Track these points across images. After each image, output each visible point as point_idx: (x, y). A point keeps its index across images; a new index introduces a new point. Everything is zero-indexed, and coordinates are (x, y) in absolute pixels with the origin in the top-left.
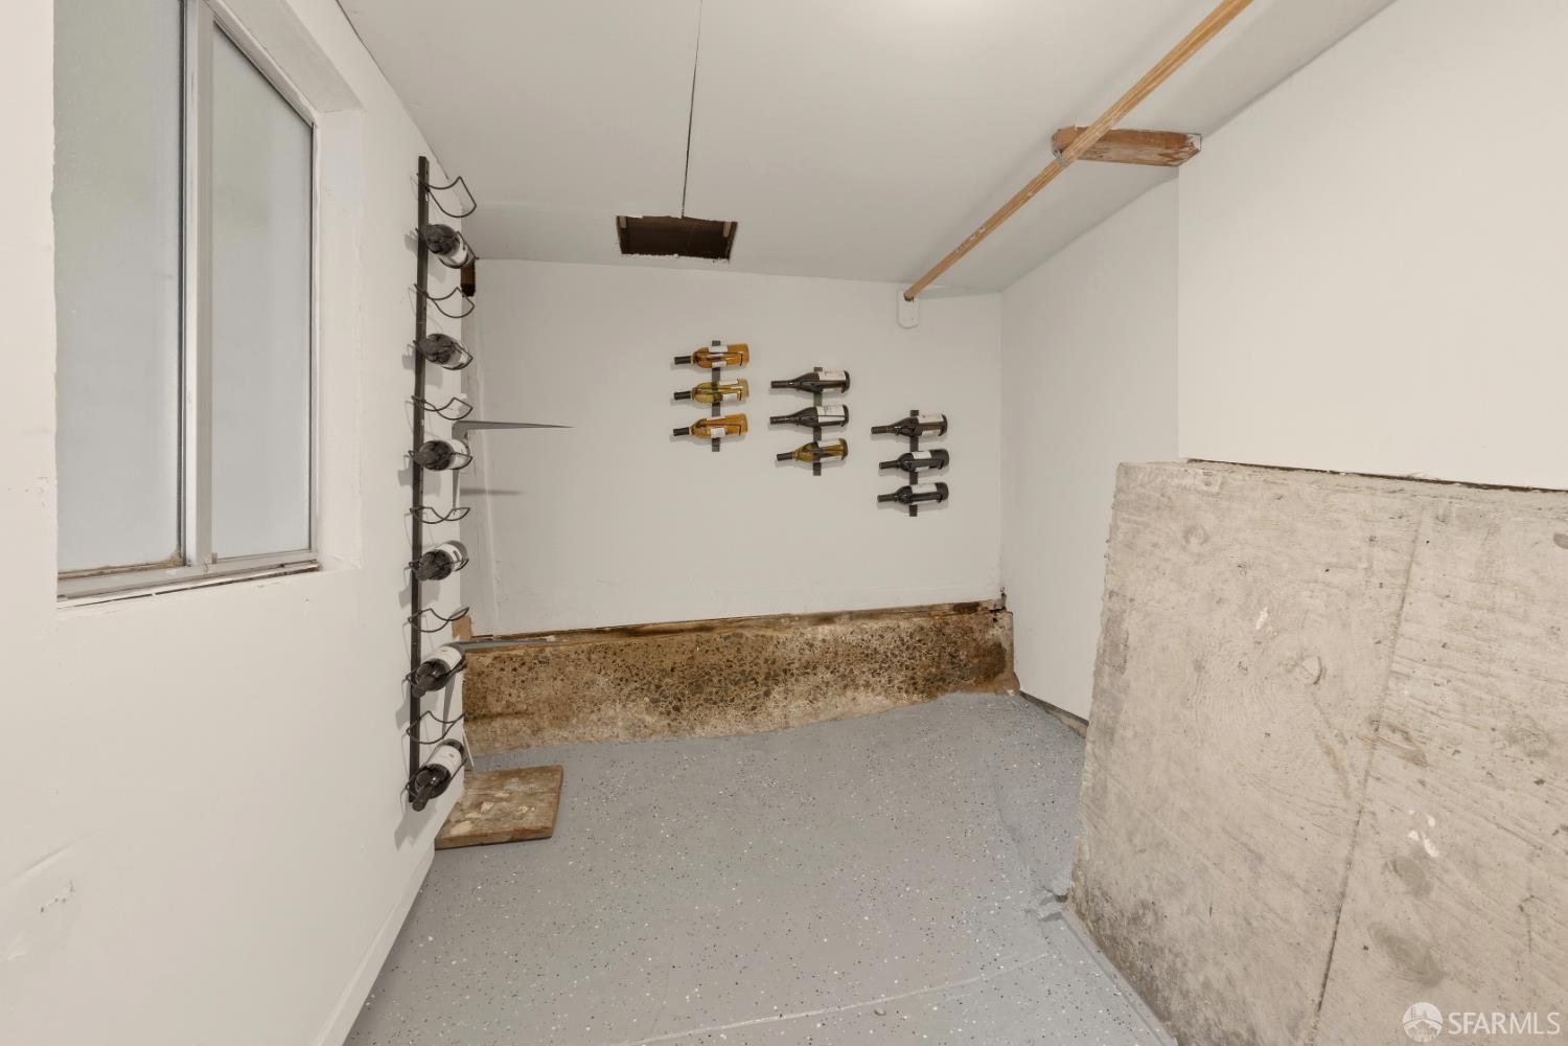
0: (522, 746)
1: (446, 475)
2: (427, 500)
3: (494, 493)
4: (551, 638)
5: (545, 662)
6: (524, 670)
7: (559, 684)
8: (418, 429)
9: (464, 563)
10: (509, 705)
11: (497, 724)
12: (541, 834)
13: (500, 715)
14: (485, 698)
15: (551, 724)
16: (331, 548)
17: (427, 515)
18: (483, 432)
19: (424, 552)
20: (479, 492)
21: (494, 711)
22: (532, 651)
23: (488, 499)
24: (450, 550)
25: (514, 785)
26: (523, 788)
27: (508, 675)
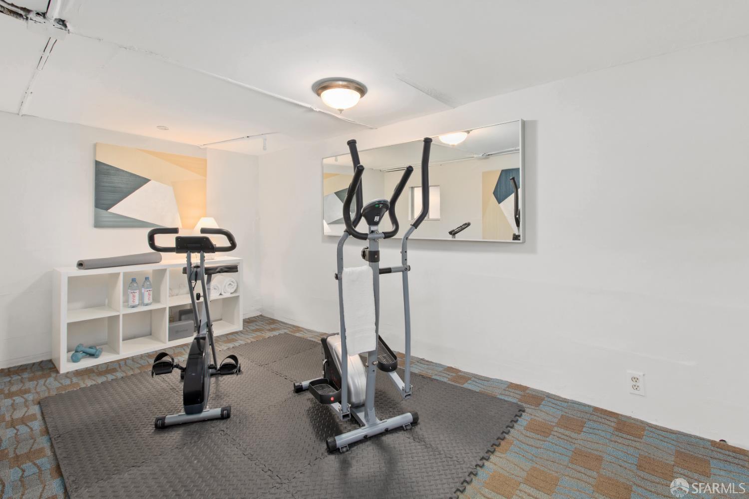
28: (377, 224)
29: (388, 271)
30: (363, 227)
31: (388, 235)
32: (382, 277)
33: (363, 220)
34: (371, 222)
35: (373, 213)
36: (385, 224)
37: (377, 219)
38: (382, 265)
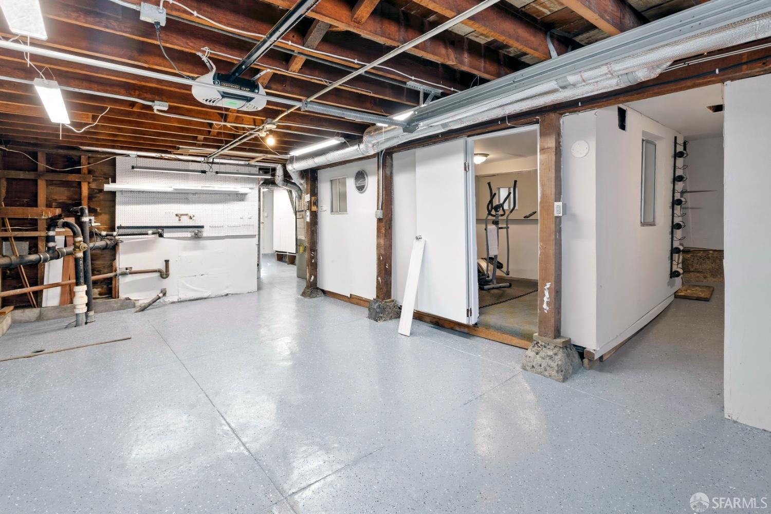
0: (700, 281)
1: (679, 206)
2: (675, 212)
3: (691, 208)
4: (711, 252)
5: (708, 258)
6: (701, 260)
7: (713, 265)
8: (673, 197)
9: (685, 226)
10: (696, 269)
11: (692, 274)
12: (706, 300)
13: (693, 271)
14: (688, 266)
15: (711, 276)
16: (657, 221)
17: (675, 215)
18: (689, 194)
19: (674, 224)
20: (688, 208)
21: (691, 270)
22: (704, 255)
23: (690, 210)
24: (681, 223)
25: (697, 288)
26: (700, 289)
27: (695, 261)
28: (498, 211)
29: (501, 228)
30: (493, 212)
31: (502, 215)
32: (500, 230)
33: (493, 210)
34: (496, 211)
35: (497, 208)
36: (501, 212)
37: (499, 210)
38: (500, 226)
